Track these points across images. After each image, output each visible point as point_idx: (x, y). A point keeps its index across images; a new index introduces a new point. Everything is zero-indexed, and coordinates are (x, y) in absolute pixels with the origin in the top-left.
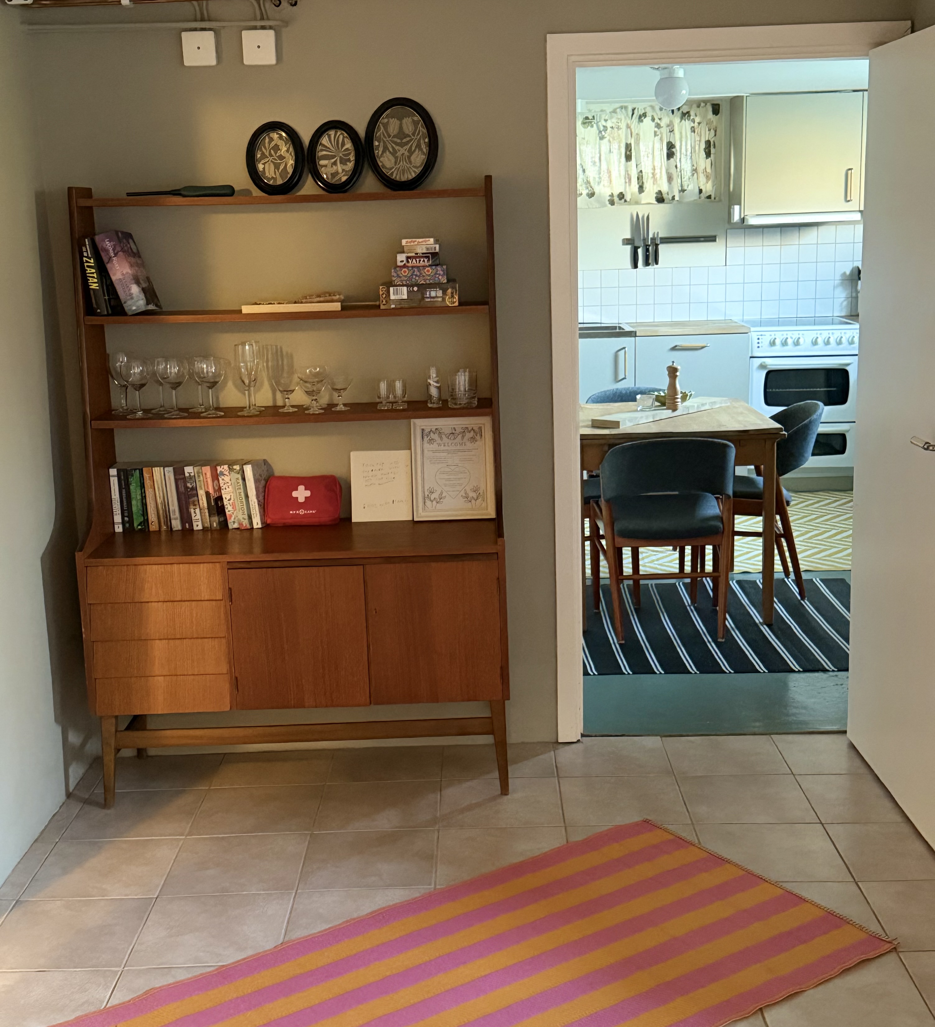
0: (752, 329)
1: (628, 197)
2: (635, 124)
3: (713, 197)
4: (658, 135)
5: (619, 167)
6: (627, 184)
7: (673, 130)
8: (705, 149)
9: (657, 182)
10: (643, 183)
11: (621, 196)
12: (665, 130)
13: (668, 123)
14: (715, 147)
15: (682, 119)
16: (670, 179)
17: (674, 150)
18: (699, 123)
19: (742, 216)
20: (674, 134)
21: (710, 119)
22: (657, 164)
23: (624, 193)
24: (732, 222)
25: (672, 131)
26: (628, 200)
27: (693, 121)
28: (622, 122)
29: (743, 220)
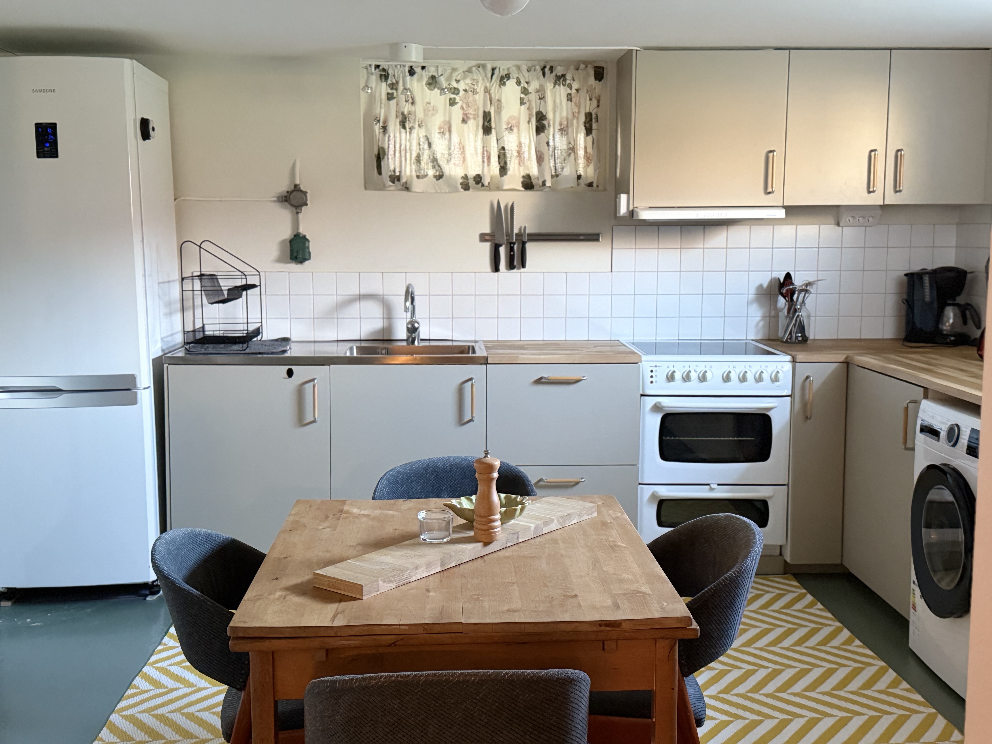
0: (644, 358)
1: (486, 181)
2: (496, 87)
3: (595, 185)
4: (525, 103)
5: (476, 141)
6: (486, 164)
7: (544, 97)
8: (585, 123)
9: (524, 163)
10: (505, 163)
11: (478, 179)
12: (533, 97)
13: (538, 87)
14: (597, 121)
15: (555, 84)
16: (540, 159)
17: (545, 122)
18: (577, 90)
19: (631, 208)
20: (545, 102)
21: (592, 85)
22: (525, 140)
23: (481, 175)
24: (618, 215)
25: (542, 98)
26: (486, 184)
27: (570, 87)
28: (480, 84)
29: (632, 213)
